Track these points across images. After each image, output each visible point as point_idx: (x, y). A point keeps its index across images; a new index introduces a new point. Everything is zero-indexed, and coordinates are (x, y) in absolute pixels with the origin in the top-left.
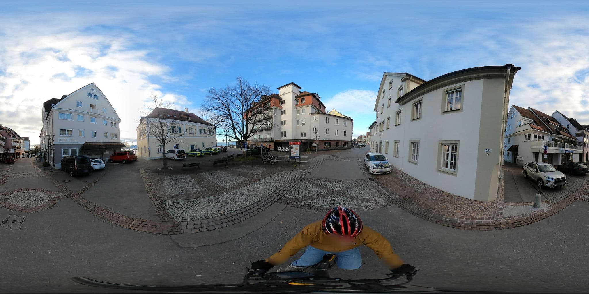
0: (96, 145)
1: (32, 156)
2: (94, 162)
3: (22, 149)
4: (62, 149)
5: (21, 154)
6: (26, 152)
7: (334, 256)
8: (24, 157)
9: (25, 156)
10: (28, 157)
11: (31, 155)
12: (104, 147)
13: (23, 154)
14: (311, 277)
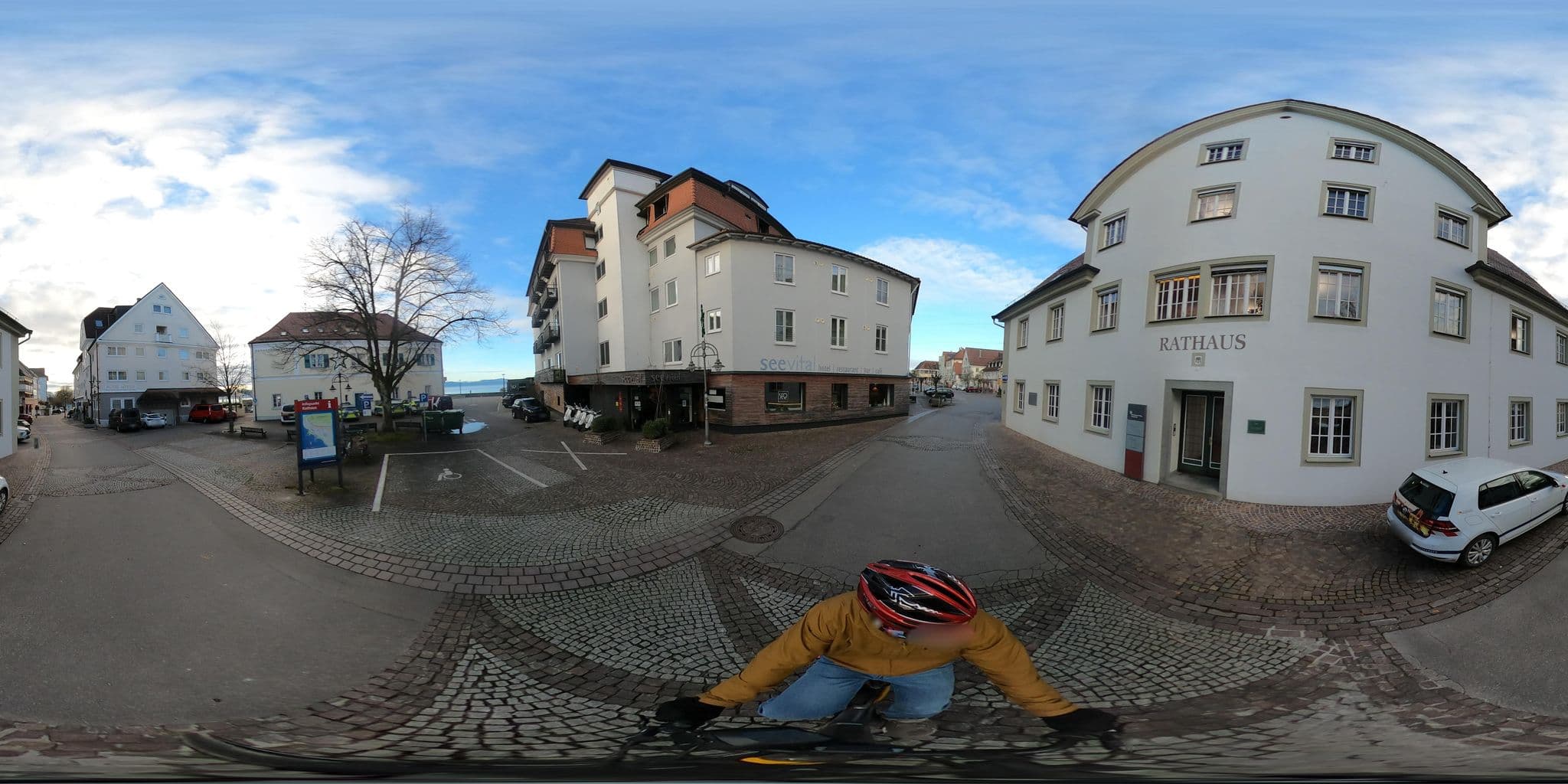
0: (165, 393)
1: (54, 412)
2: (149, 417)
3: (35, 398)
4: (112, 400)
5: (34, 407)
6: (41, 403)
7: (888, 689)
8: (39, 415)
9: (39, 412)
10: (47, 413)
11: (51, 410)
12: (178, 397)
13: (37, 408)
14: (820, 744)
